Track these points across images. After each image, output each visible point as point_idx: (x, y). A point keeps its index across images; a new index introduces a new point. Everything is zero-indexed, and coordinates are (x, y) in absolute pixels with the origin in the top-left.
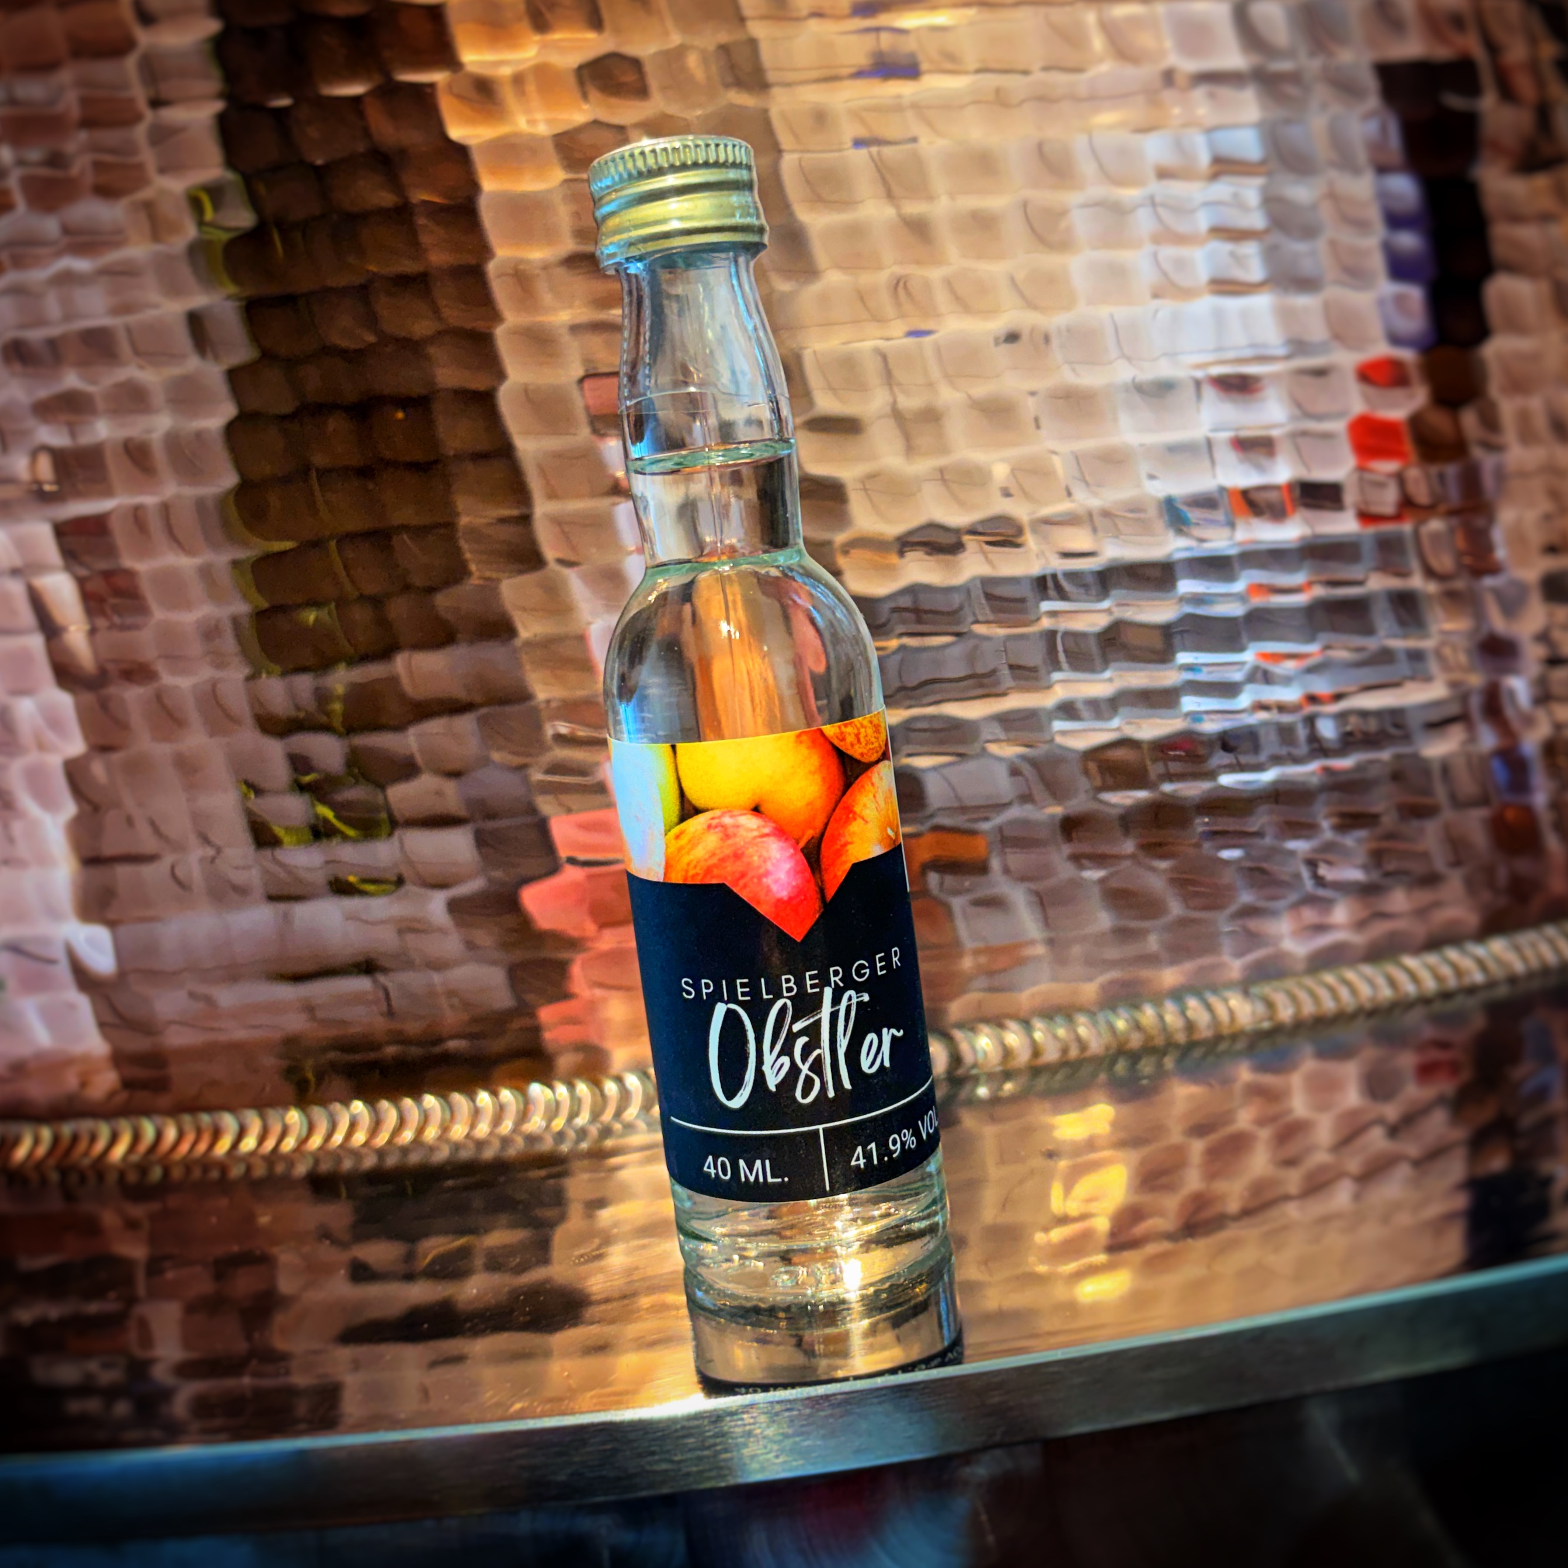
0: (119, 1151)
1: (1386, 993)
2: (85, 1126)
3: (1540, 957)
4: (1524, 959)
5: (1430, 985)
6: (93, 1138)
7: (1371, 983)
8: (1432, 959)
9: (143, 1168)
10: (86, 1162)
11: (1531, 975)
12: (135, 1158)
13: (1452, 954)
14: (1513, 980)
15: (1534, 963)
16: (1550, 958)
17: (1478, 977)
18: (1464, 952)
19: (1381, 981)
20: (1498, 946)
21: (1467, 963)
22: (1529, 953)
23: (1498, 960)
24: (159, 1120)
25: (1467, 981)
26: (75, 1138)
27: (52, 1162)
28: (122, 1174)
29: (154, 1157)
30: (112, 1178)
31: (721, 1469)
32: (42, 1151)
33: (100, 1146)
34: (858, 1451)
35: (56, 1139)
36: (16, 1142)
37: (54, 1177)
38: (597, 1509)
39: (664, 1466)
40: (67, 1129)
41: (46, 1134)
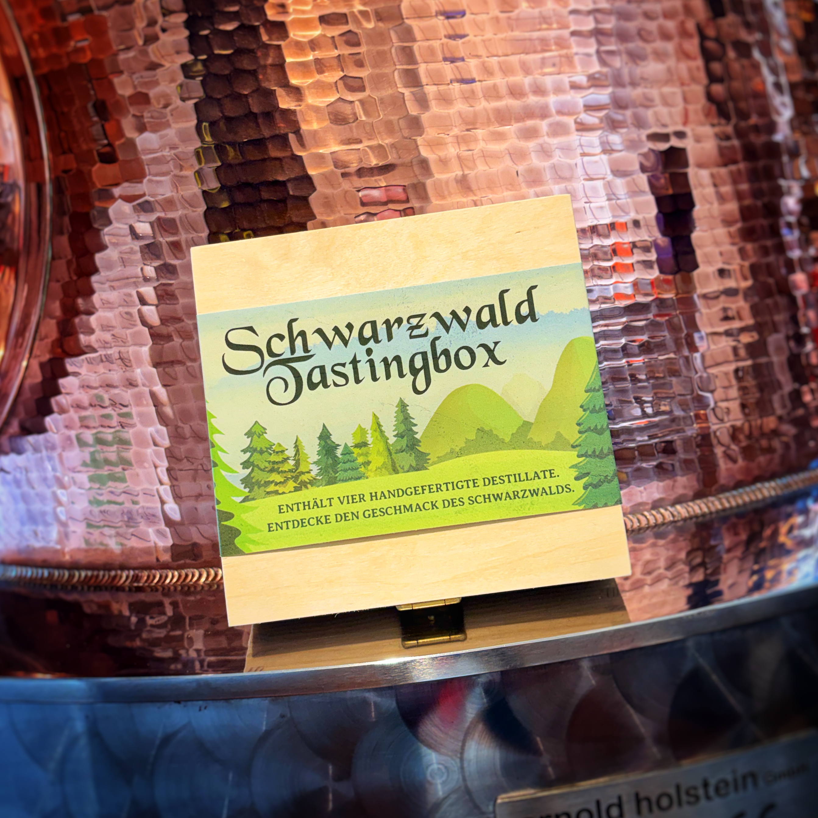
0: (203, 579)
1: (636, 525)
2: (190, 571)
3: (694, 511)
4: (688, 512)
5: (652, 522)
6: (193, 576)
7: (631, 521)
8: (654, 512)
9: (210, 585)
10: (191, 583)
11: (691, 518)
12: (208, 582)
13: (662, 511)
14: (685, 520)
15: (692, 513)
16: (698, 511)
17: (671, 519)
18: (666, 510)
19: (635, 520)
20: (678, 507)
21: (667, 514)
22: (690, 509)
23: (679, 513)
24: (215, 569)
25: (666, 521)
26: (187, 576)
27: (179, 583)
28: (203, 587)
29: (215, 582)
30: (199, 589)
31: (405, 679)
32: (175, 580)
33: (195, 579)
34: (445, 674)
35: (180, 576)
36: (167, 577)
37: (179, 588)
38: (369, 690)
39: (389, 678)
40: (183, 572)
41: (176, 573)
